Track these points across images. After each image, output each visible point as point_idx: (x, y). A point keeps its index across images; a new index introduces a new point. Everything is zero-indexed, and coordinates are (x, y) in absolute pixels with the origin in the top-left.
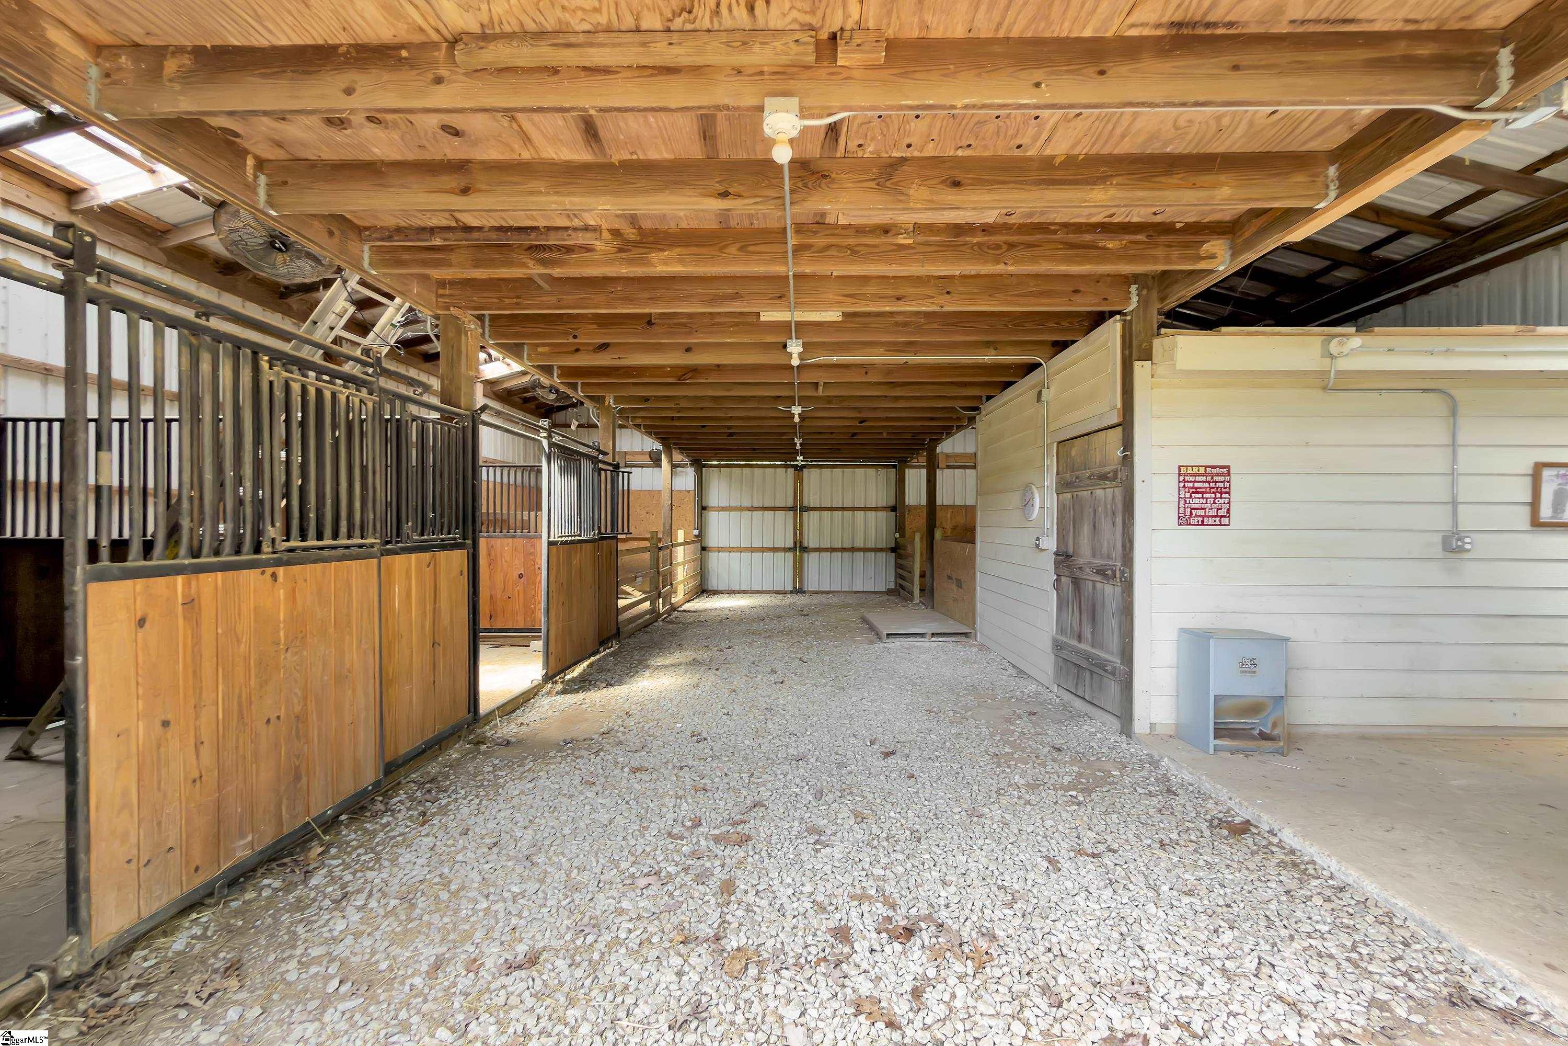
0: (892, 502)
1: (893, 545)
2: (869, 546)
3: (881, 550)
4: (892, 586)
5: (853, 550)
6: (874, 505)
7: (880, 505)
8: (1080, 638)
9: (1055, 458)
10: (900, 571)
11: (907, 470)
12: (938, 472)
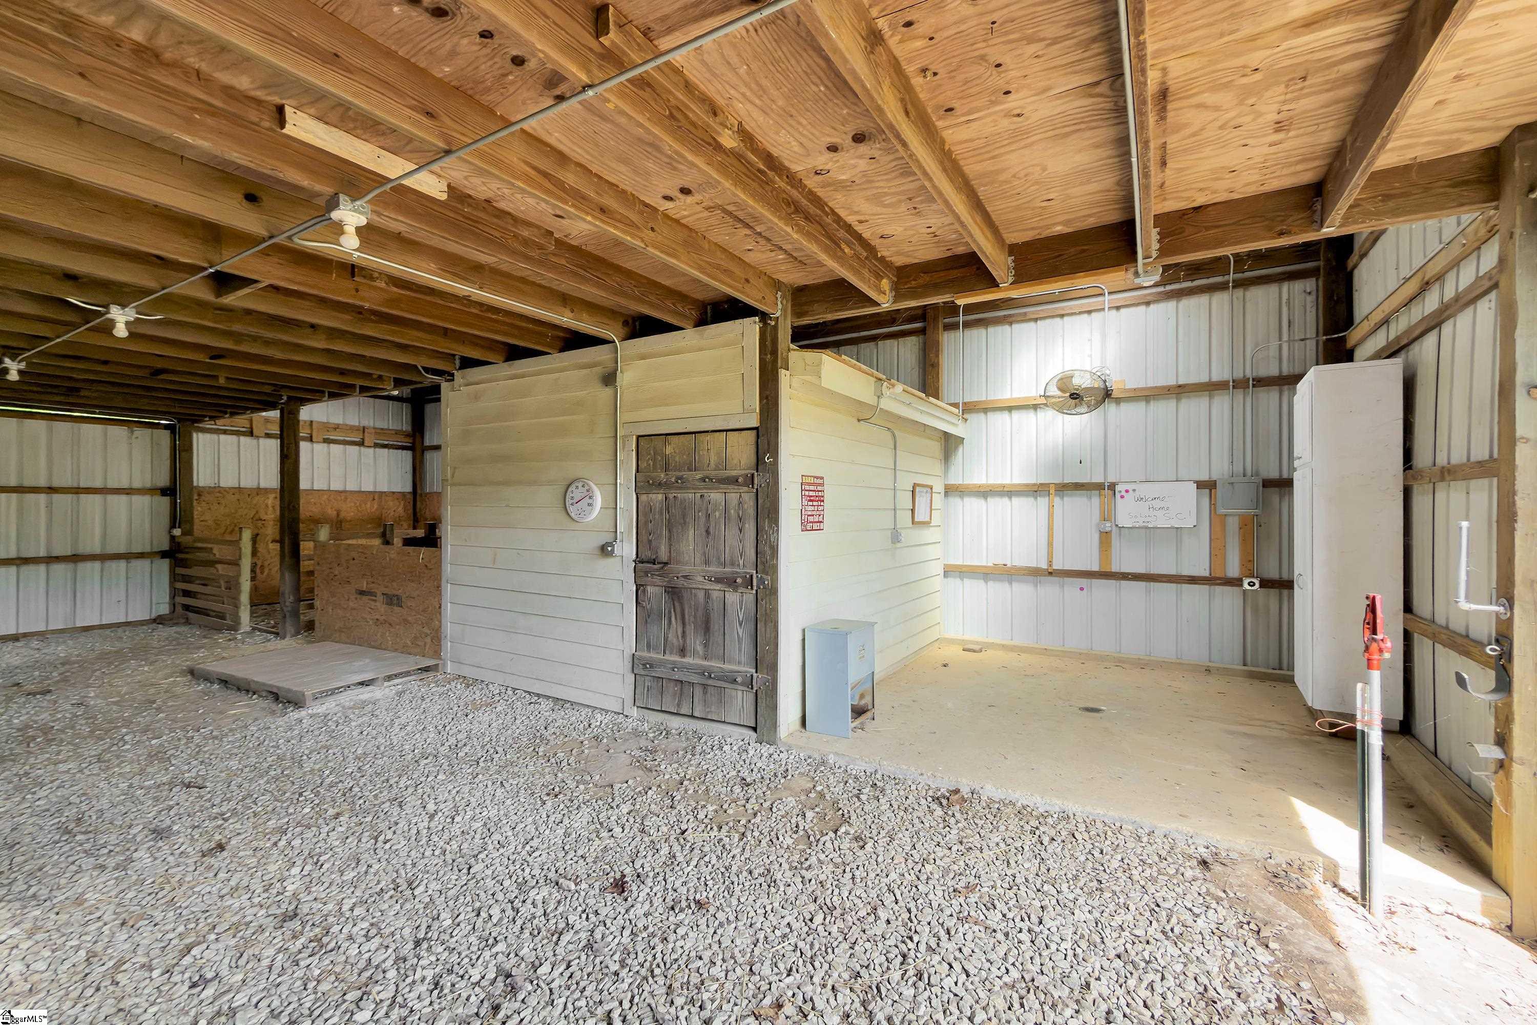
0: (163, 480)
1: (166, 546)
2: (112, 549)
3: (141, 555)
4: (164, 609)
5: (75, 558)
6: (125, 484)
7: (137, 484)
8: (683, 652)
9: (634, 453)
10: (180, 585)
11: (195, 435)
12: (304, 446)
